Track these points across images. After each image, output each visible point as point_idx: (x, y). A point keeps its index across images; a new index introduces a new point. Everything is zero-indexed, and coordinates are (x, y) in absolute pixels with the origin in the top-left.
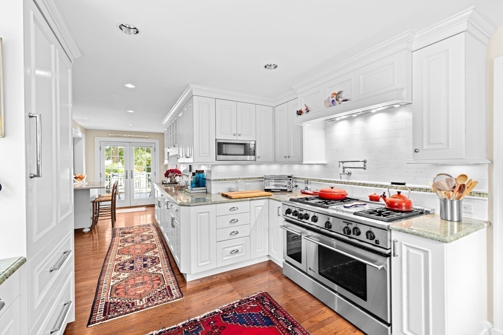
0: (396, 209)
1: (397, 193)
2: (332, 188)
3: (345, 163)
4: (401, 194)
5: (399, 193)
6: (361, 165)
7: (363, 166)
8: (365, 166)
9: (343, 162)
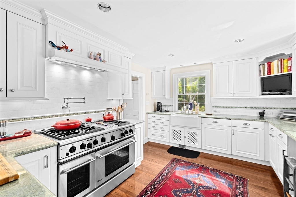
0: (111, 120)
1: (108, 114)
2: (68, 120)
3: (69, 99)
4: (110, 113)
5: (109, 113)
6: (82, 100)
7: (83, 101)
8: (84, 101)
9: (68, 99)
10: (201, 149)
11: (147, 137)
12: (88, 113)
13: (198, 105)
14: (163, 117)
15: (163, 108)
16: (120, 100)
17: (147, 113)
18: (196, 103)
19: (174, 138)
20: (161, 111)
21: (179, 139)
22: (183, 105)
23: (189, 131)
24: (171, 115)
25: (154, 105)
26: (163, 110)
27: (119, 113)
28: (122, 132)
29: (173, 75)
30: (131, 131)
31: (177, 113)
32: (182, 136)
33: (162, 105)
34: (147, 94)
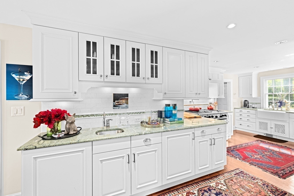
0: (212, 109)
2: (194, 107)
5: (210, 106)
10: (289, 138)
11: (234, 126)
12: (199, 105)
13: (289, 104)
14: (250, 112)
15: (250, 105)
16: (215, 98)
17: (234, 108)
18: (287, 102)
19: (260, 128)
20: (248, 107)
21: (267, 129)
22: (272, 103)
23: (276, 123)
24: (257, 110)
25: (241, 103)
26: (249, 107)
27: (216, 106)
28: (220, 115)
29: (261, 78)
30: (225, 115)
31: (265, 110)
32: (269, 127)
33: (249, 102)
34: (234, 94)
